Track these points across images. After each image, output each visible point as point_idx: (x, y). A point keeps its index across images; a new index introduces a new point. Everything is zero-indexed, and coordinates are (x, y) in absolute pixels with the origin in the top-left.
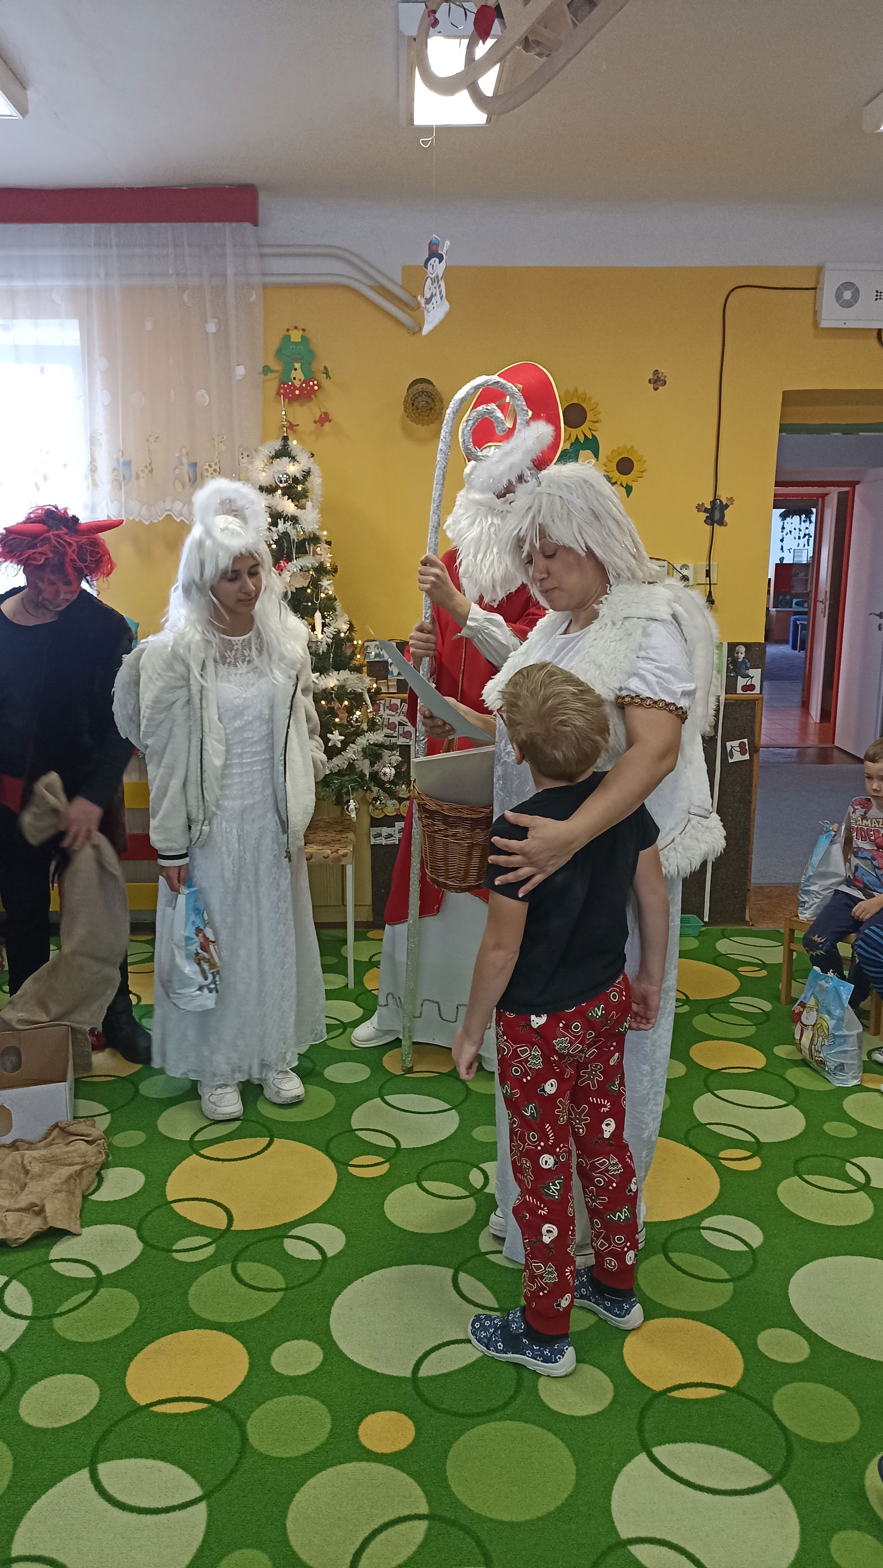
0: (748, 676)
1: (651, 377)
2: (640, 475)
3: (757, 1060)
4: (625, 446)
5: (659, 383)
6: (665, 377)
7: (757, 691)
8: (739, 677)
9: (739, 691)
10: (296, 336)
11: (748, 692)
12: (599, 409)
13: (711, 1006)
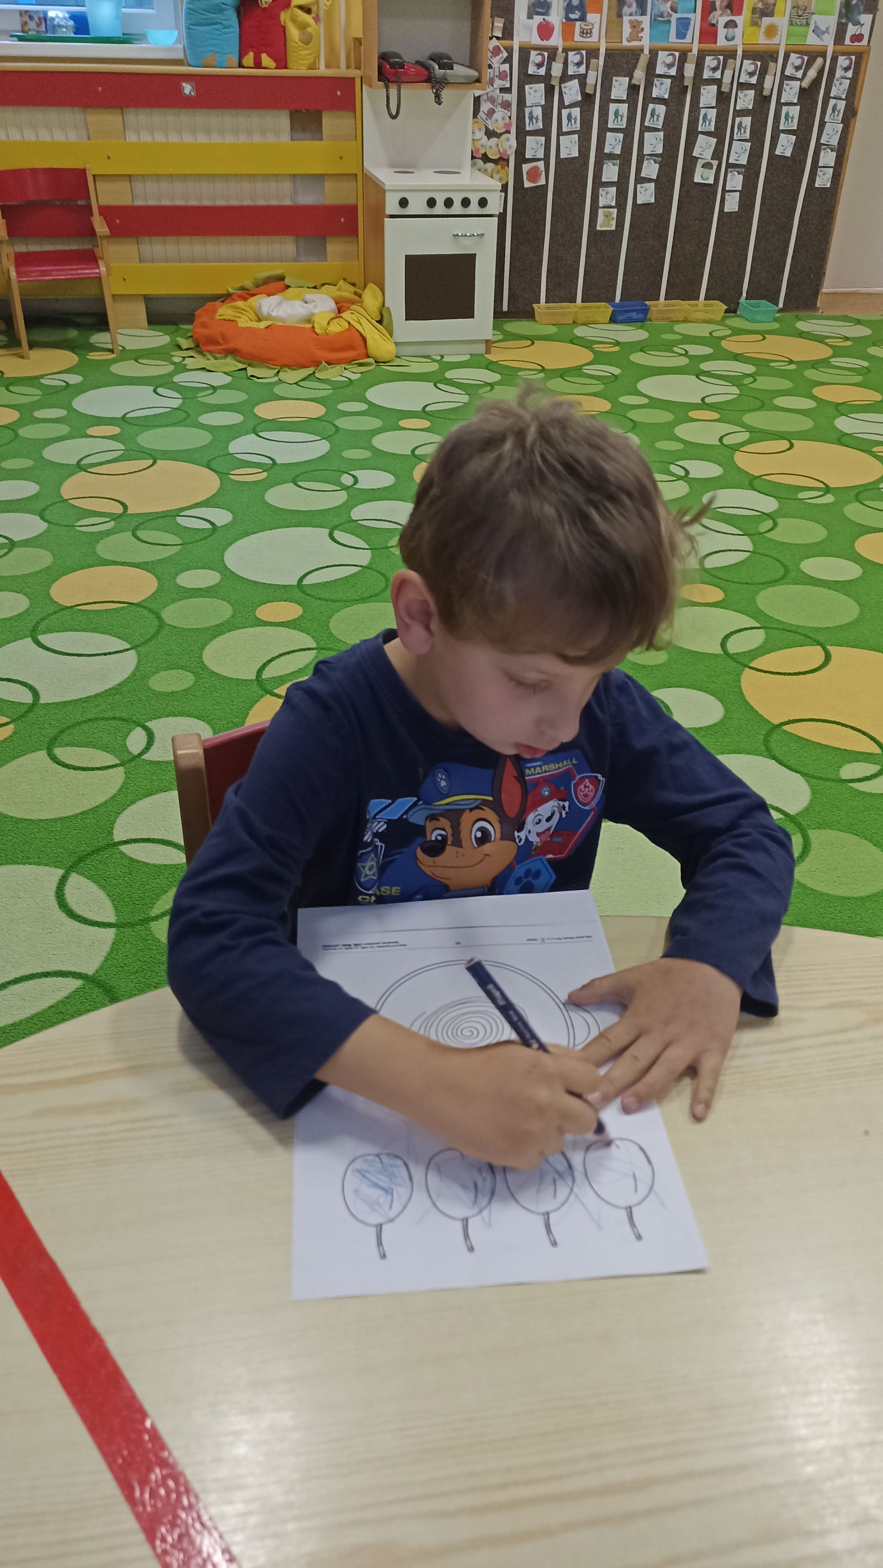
0: (857, 23)
3: (874, 396)
7: (865, 42)
8: (850, 25)
9: (847, 42)
11: (856, 44)
13: (815, 365)
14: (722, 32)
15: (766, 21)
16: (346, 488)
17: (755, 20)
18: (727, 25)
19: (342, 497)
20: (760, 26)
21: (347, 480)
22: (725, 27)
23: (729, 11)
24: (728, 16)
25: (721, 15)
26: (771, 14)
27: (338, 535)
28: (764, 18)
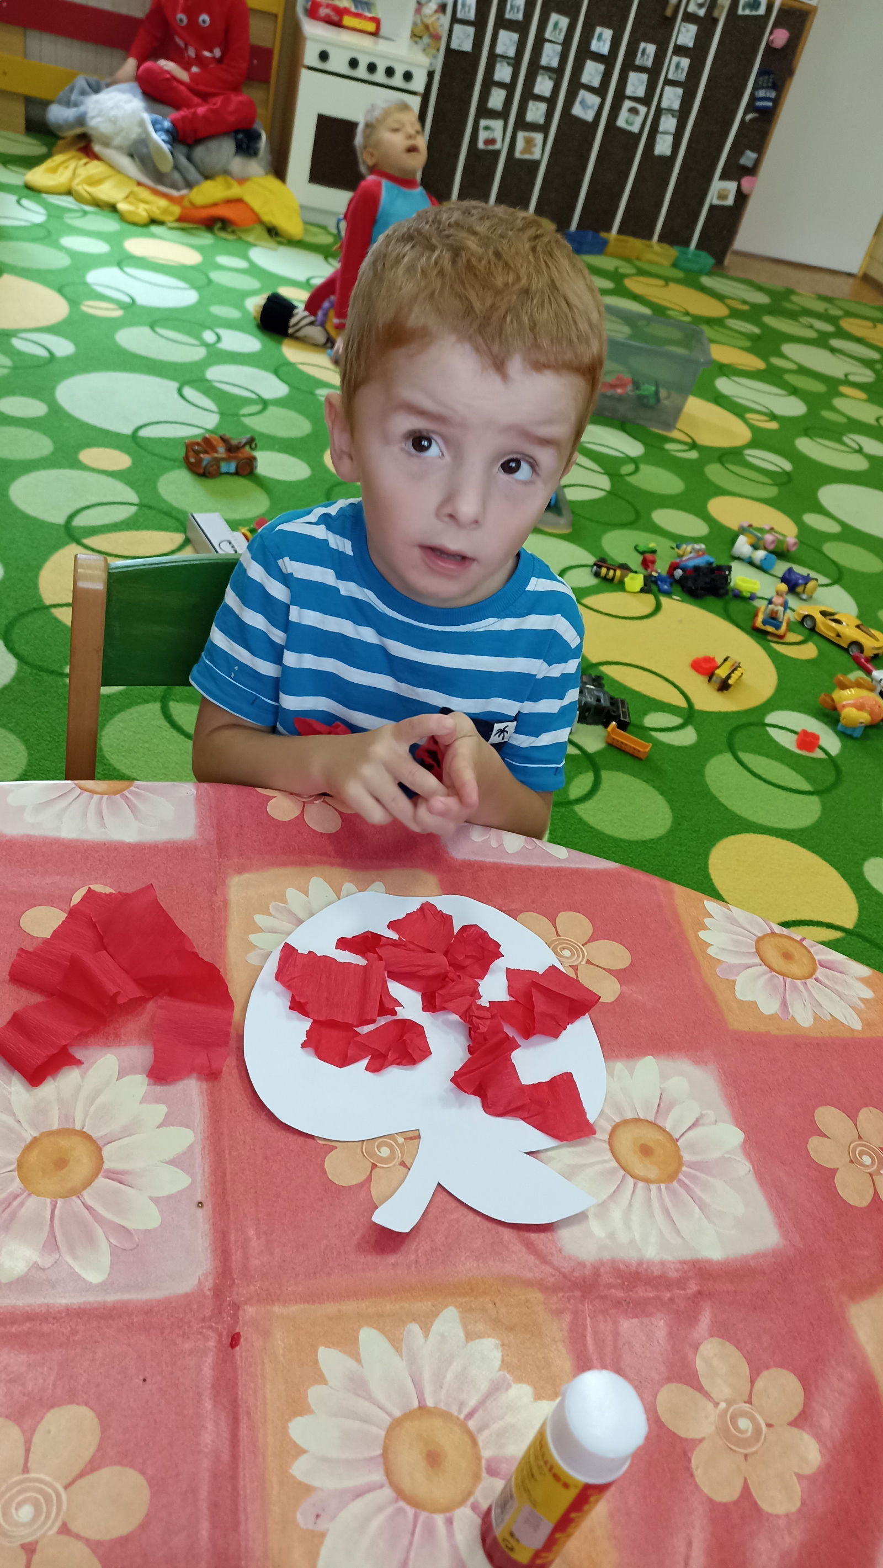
3: (759, 364)
13: (710, 321)
16: (206, 345)
19: (199, 353)
21: (209, 336)
27: (188, 391)
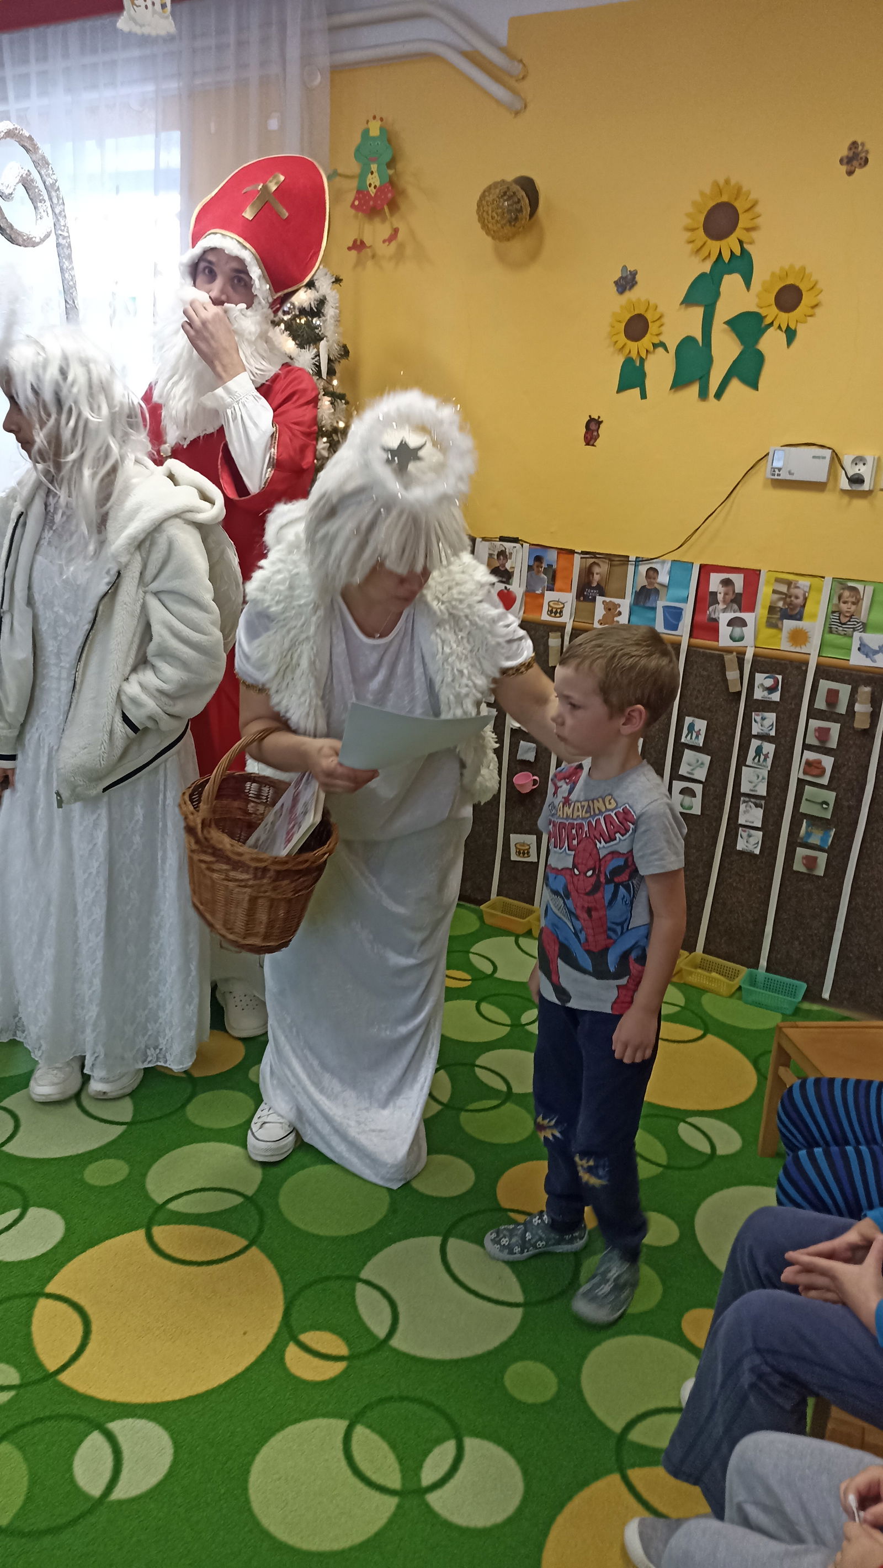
1: (844, 152)
2: (810, 312)
4: (792, 267)
5: (855, 163)
6: (867, 152)
10: (375, 131)
12: (758, 209)
14: (724, 631)
15: (789, 624)
17: (774, 621)
18: (730, 624)
20: (781, 629)
22: (728, 625)
23: (735, 607)
24: (734, 612)
25: (724, 611)
26: (799, 617)
28: (785, 621)
